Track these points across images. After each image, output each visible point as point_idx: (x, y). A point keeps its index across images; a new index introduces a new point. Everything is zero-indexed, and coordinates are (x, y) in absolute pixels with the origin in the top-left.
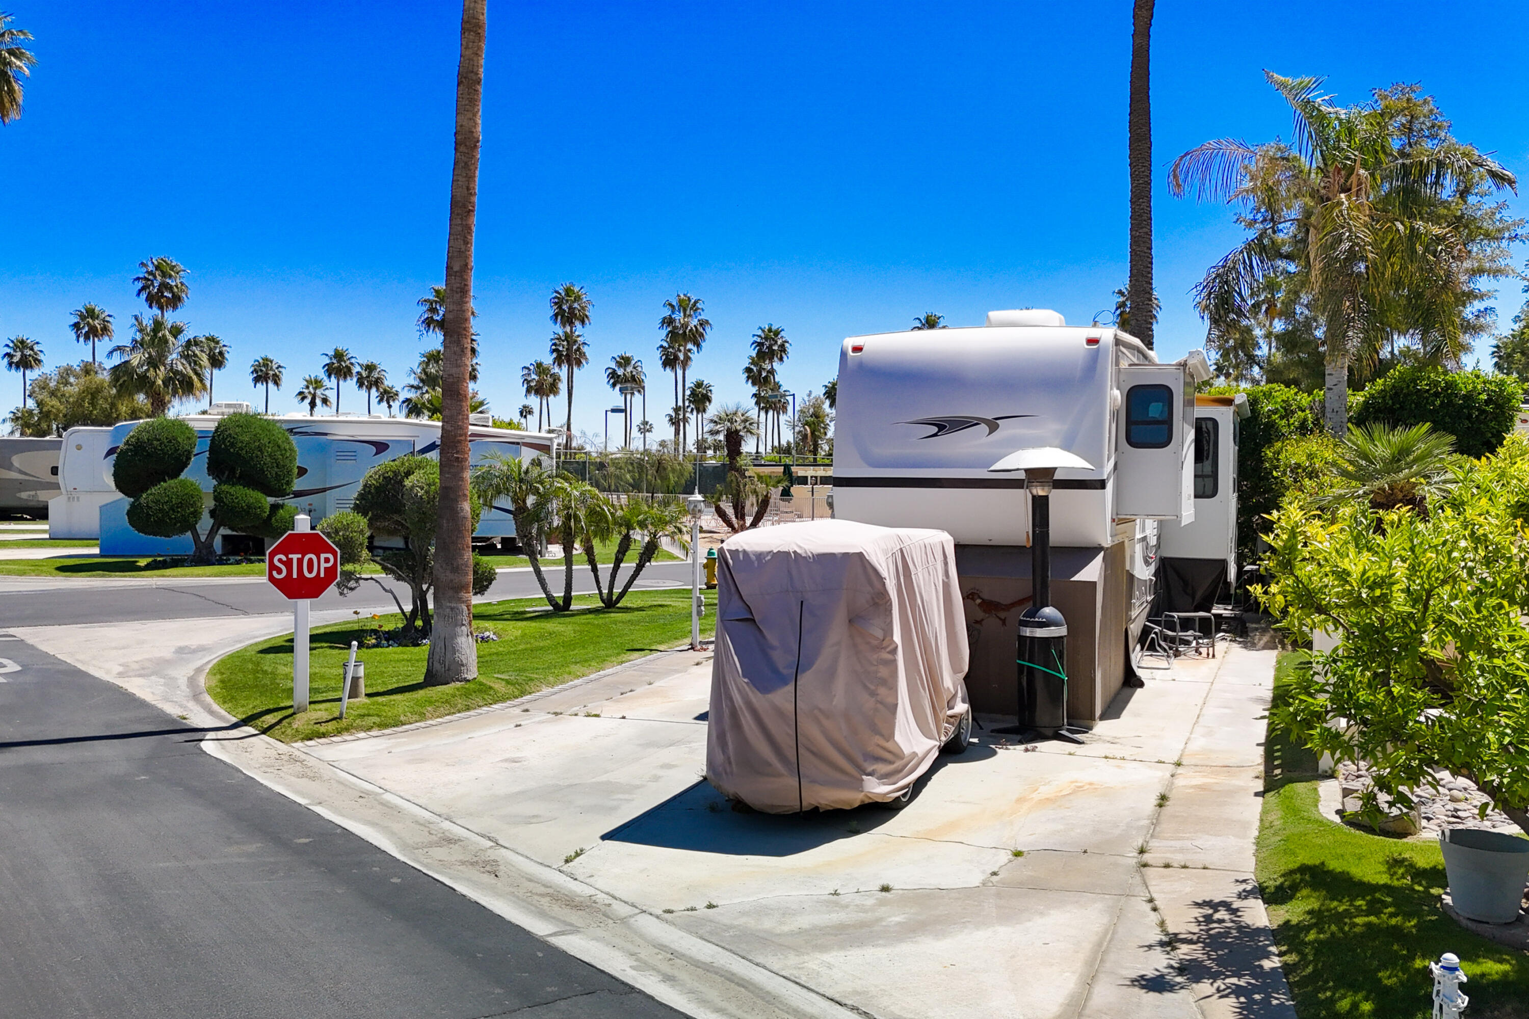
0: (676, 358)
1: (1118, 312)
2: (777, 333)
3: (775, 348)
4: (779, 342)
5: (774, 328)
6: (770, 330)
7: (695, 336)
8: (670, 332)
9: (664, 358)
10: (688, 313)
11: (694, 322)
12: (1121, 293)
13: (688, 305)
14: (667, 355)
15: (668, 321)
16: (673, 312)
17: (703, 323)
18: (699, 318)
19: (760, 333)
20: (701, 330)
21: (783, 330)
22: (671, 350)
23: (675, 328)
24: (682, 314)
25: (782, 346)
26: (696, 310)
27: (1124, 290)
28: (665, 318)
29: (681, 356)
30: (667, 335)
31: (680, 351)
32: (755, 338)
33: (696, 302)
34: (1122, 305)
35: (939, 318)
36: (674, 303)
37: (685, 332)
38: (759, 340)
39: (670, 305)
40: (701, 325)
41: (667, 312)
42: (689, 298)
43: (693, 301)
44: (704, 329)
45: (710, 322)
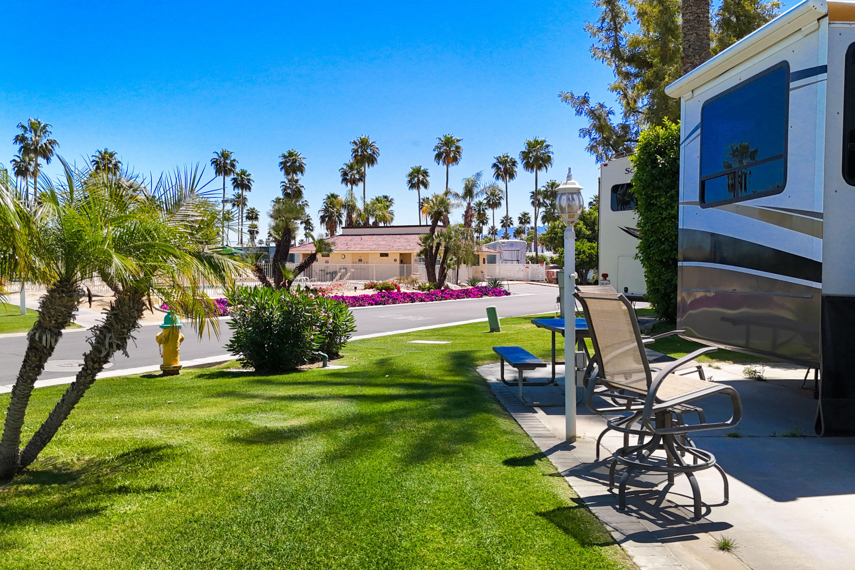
0: (27, 169)
1: (353, 155)
2: (112, 155)
3: (111, 166)
4: (113, 162)
5: (110, 151)
6: (106, 152)
7: (45, 152)
8: (22, 147)
9: (16, 169)
10: (38, 134)
11: (44, 141)
12: (355, 143)
13: (39, 127)
14: (19, 167)
15: (20, 139)
16: (25, 132)
17: (52, 142)
18: (49, 138)
19: (97, 154)
20: (50, 147)
21: (116, 153)
22: (22, 163)
23: (28, 144)
24: (33, 134)
25: (115, 165)
26: (45, 132)
27: (357, 142)
28: (17, 136)
29: (31, 169)
30: (20, 150)
31: (30, 165)
32: (94, 158)
33: (45, 126)
34: (356, 151)
35: (231, 153)
36: (27, 126)
37: (36, 148)
38: (97, 159)
39: (23, 126)
40: (50, 143)
41: (20, 132)
42: (39, 122)
43: (42, 125)
44: (52, 147)
45: (57, 141)
